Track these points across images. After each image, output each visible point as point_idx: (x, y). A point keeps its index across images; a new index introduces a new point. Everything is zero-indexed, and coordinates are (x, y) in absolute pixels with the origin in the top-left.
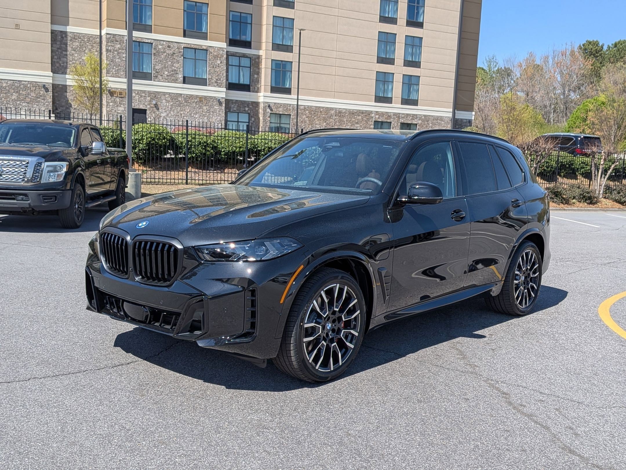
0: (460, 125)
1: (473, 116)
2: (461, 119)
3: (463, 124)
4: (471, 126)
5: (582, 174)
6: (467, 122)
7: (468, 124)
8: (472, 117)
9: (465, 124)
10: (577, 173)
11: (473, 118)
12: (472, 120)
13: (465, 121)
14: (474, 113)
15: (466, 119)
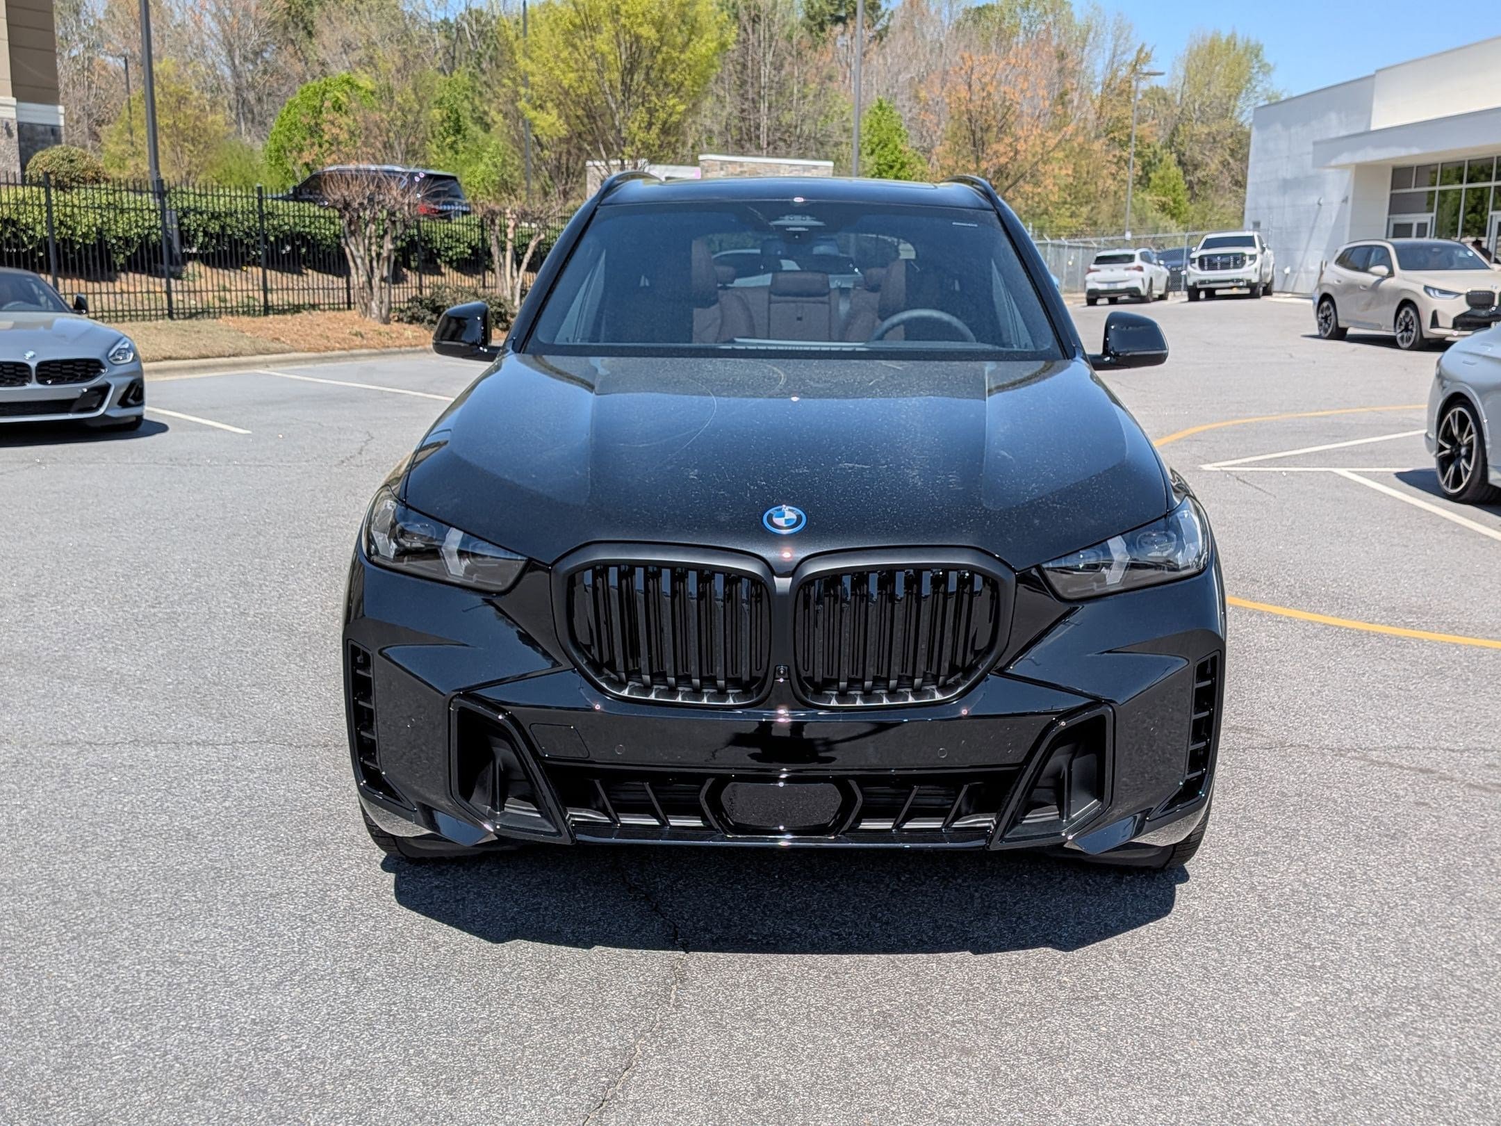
0: (29, 139)
1: (62, 117)
2: (30, 124)
3: (37, 138)
4: (58, 142)
5: (450, 263)
6: (46, 131)
7: (52, 138)
8: (58, 119)
9: (41, 137)
10: (439, 261)
11: (62, 123)
12: (59, 126)
13: (40, 129)
14: (61, 109)
15: (45, 125)
